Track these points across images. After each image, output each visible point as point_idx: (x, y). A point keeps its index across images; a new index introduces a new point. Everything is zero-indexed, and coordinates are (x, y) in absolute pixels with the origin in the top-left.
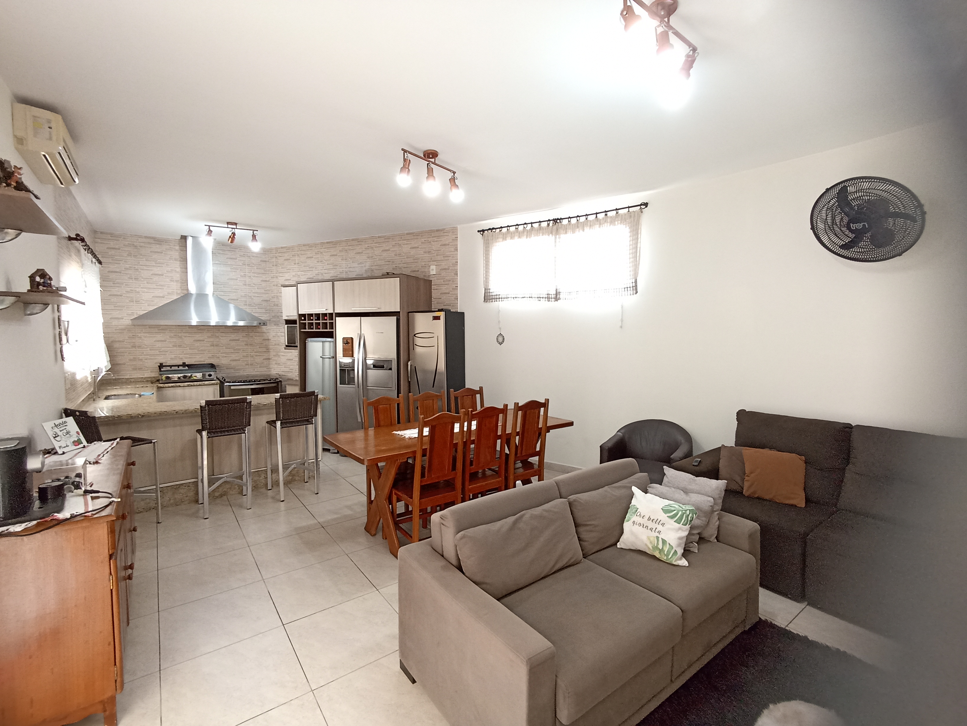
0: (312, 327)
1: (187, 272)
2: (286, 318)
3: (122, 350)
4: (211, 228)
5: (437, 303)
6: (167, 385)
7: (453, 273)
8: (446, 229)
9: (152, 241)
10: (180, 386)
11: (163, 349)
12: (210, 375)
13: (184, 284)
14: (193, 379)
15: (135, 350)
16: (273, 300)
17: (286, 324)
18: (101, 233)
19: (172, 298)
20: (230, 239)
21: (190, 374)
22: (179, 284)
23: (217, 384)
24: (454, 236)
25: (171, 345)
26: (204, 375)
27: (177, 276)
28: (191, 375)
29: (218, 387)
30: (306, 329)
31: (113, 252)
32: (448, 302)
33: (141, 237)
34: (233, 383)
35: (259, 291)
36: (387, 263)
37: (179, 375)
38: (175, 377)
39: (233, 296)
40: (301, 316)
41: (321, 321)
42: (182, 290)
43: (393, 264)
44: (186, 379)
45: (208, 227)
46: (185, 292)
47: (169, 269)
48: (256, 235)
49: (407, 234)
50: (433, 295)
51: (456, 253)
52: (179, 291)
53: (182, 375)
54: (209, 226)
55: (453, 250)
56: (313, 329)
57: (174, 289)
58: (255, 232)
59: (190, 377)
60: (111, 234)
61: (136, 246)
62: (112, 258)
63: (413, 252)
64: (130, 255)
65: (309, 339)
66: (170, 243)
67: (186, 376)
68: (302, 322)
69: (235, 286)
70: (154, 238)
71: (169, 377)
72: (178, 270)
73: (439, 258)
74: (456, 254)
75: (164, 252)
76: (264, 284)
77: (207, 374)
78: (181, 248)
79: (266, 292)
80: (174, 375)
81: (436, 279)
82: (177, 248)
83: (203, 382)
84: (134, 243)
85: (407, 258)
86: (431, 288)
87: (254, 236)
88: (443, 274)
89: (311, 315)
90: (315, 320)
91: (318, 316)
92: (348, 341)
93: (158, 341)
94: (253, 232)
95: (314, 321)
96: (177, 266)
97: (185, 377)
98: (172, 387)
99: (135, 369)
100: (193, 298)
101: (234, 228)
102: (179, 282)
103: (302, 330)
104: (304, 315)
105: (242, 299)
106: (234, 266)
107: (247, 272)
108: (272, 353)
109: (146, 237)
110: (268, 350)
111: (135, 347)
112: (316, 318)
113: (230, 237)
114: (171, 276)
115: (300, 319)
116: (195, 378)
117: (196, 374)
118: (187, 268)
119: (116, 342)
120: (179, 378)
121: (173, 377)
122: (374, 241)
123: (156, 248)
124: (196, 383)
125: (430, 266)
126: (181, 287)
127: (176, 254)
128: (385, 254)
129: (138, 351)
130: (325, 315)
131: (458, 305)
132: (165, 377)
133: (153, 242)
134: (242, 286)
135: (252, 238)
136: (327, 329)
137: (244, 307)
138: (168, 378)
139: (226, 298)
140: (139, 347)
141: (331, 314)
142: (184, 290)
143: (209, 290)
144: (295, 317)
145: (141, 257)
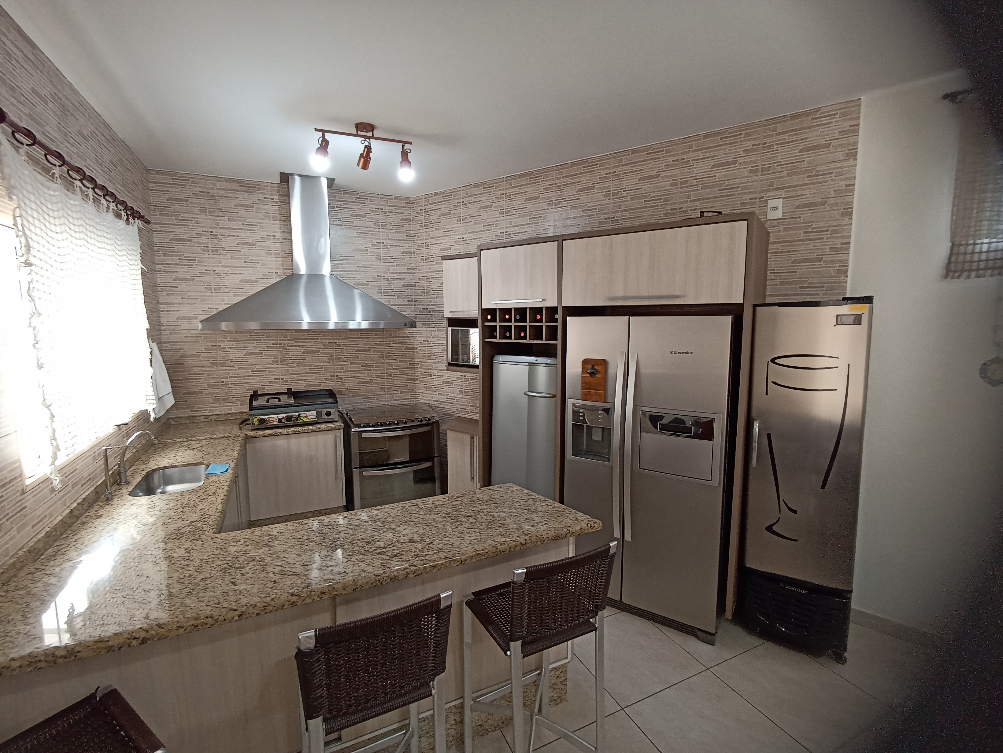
0: (508, 334)
1: (291, 239)
2: (450, 315)
3: (198, 369)
4: (328, 136)
5: (782, 283)
6: (261, 433)
7: (836, 212)
8: (823, 110)
9: (236, 186)
10: (281, 434)
11: (257, 367)
12: (328, 414)
13: (287, 260)
14: (301, 421)
15: (217, 369)
16: (420, 284)
17: (448, 326)
18: (158, 173)
19: (268, 283)
20: (362, 160)
21: (297, 414)
22: (280, 259)
23: (339, 429)
24: (846, 125)
25: (269, 361)
26: (319, 414)
27: (276, 247)
28: (299, 415)
29: (341, 434)
30: (495, 338)
31: (177, 207)
32: (815, 280)
33: (220, 179)
34: (364, 427)
35: (399, 269)
36: (652, 203)
37: (280, 416)
38: (274, 418)
39: (361, 277)
40: (485, 312)
41: (528, 324)
42: (284, 269)
43: (666, 205)
44: (292, 423)
45: (320, 134)
46: (289, 272)
47: (264, 234)
48: (409, 151)
49: (706, 136)
50: (771, 265)
51: (851, 162)
52: (280, 272)
53: (284, 415)
54: (323, 132)
55: (840, 156)
56: (510, 337)
57: (272, 268)
58: (407, 146)
59: (297, 419)
60: (173, 174)
61: (213, 196)
62: (176, 216)
63: (720, 174)
64: (203, 210)
65: (501, 358)
66: (264, 189)
67: (292, 417)
68: (487, 324)
69: (364, 261)
70: (240, 182)
71: (264, 419)
72: (278, 235)
73: (795, 180)
74: (852, 166)
75: (255, 206)
76: (407, 259)
77: (324, 411)
78: (282, 198)
79: (410, 271)
80: (272, 416)
81: (782, 230)
82: (276, 198)
83: (318, 426)
84: (209, 191)
85: (703, 188)
86: (767, 249)
87: (405, 155)
88: (806, 215)
89: (508, 311)
90: (516, 321)
91: (522, 312)
92: (596, 367)
93: (251, 354)
94: (403, 146)
95: (513, 324)
96: (275, 227)
97: (289, 419)
98: (269, 435)
99: (217, 400)
100: (303, 281)
101: (369, 138)
102: (280, 256)
103: (487, 340)
104: (492, 311)
105: (375, 284)
106: (362, 228)
107: (381, 237)
108: (419, 371)
109: (228, 180)
110: (413, 365)
111: (216, 364)
112: (518, 317)
113: (361, 155)
114: (267, 247)
115: (485, 319)
116: (305, 420)
117: (307, 413)
118: (291, 233)
119: (187, 356)
120: (280, 420)
121: (270, 419)
122: (621, 161)
123: (243, 198)
124: (306, 428)
125: (766, 201)
126: (282, 265)
127: (274, 209)
128: (646, 187)
129: (221, 370)
130: (537, 311)
131: (846, 286)
132: (258, 420)
133: (239, 188)
134: (374, 262)
135: (400, 159)
136: (542, 339)
137: (377, 297)
138: (262, 421)
139: (351, 282)
140: (223, 364)
141: (552, 311)
142: (287, 269)
143: (326, 269)
144: (474, 312)
145: (221, 214)
